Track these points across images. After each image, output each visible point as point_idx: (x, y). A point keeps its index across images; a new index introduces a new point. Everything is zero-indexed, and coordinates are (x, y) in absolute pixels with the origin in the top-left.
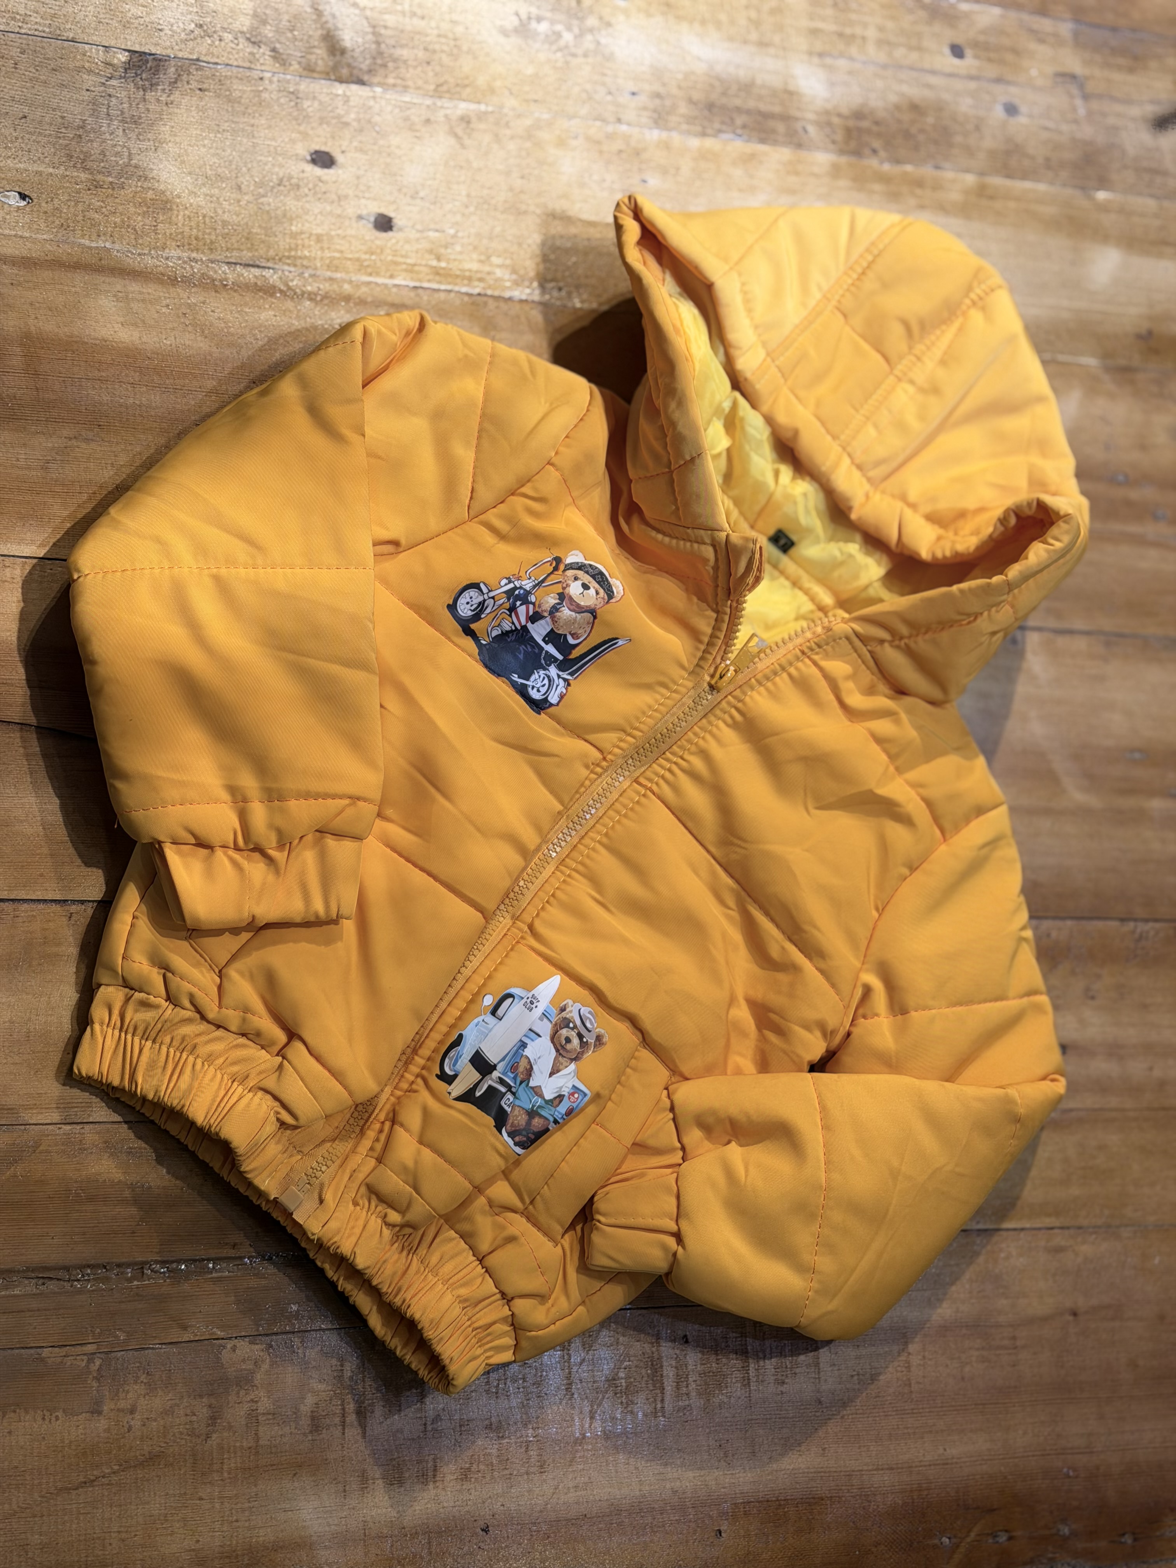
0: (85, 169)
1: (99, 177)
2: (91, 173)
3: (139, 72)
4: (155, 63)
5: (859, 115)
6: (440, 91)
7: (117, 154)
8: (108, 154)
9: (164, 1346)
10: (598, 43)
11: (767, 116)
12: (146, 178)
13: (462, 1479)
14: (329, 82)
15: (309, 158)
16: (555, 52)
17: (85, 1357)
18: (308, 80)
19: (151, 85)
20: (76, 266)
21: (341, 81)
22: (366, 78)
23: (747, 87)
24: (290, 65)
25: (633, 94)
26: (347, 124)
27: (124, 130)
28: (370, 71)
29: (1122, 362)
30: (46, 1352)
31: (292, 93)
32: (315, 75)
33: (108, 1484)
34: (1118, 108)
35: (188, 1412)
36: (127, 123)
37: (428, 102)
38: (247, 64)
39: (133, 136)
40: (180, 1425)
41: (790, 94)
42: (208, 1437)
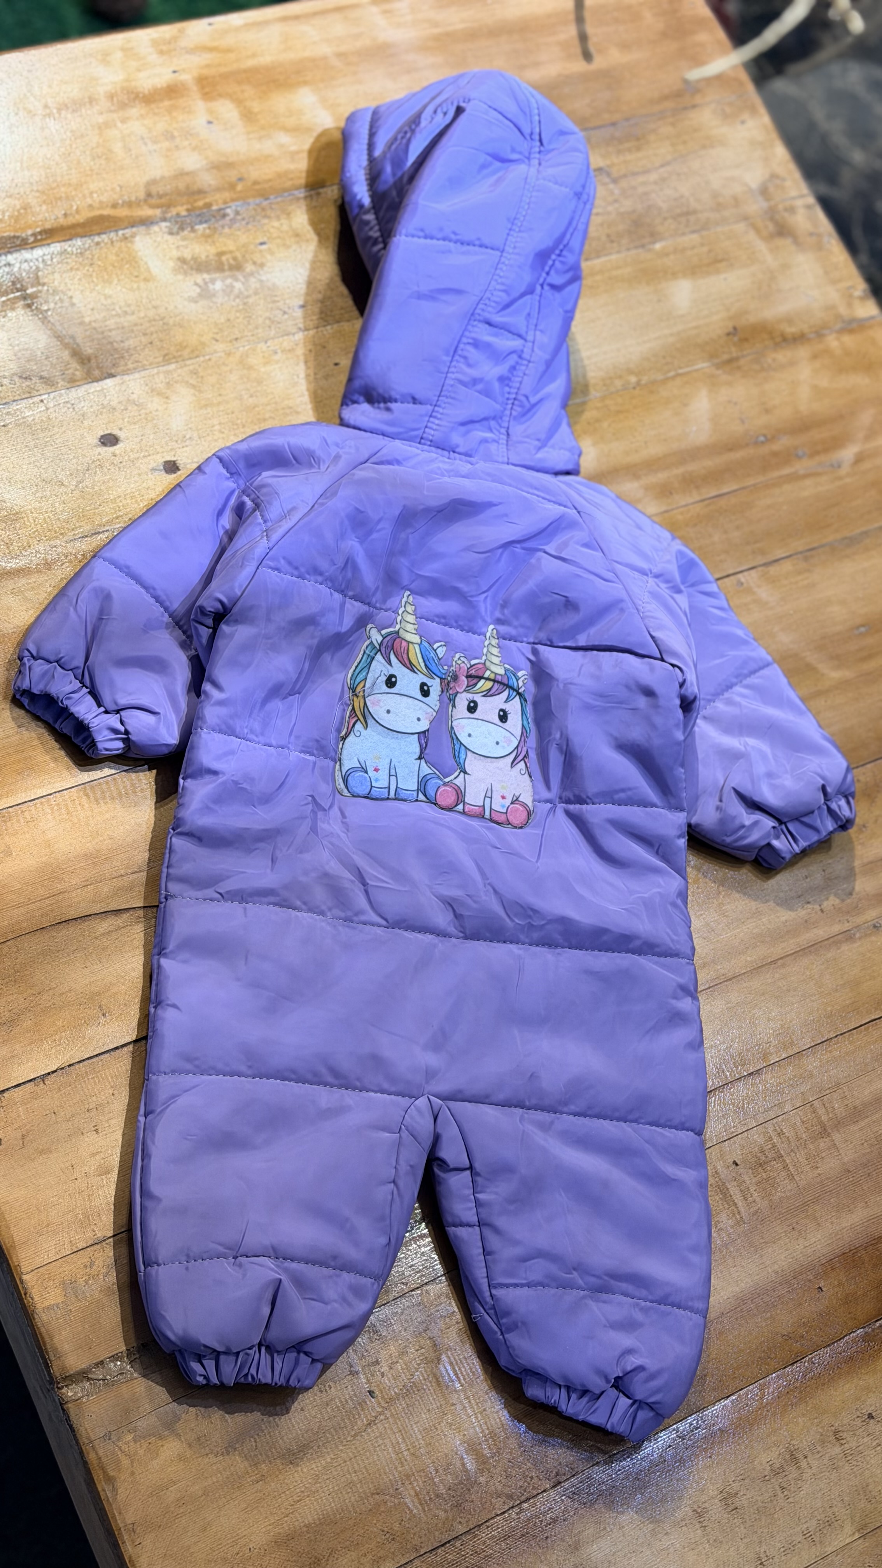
6: (167, 359)
10: (261, 281)
14: (90, 385)
15: (99, 443)
16: (234, 300)
18: (73, 389)
21: (97, 380)
22: (113, 371)
24: (58, 383)
26: (114, 409)
28: (114, 366)
29: (726, 357)
31: (67, 403)
32: (78, 383)
34: (641, 179)
37: (164, 369)
38: (28, 395)
40: (415, 1359)
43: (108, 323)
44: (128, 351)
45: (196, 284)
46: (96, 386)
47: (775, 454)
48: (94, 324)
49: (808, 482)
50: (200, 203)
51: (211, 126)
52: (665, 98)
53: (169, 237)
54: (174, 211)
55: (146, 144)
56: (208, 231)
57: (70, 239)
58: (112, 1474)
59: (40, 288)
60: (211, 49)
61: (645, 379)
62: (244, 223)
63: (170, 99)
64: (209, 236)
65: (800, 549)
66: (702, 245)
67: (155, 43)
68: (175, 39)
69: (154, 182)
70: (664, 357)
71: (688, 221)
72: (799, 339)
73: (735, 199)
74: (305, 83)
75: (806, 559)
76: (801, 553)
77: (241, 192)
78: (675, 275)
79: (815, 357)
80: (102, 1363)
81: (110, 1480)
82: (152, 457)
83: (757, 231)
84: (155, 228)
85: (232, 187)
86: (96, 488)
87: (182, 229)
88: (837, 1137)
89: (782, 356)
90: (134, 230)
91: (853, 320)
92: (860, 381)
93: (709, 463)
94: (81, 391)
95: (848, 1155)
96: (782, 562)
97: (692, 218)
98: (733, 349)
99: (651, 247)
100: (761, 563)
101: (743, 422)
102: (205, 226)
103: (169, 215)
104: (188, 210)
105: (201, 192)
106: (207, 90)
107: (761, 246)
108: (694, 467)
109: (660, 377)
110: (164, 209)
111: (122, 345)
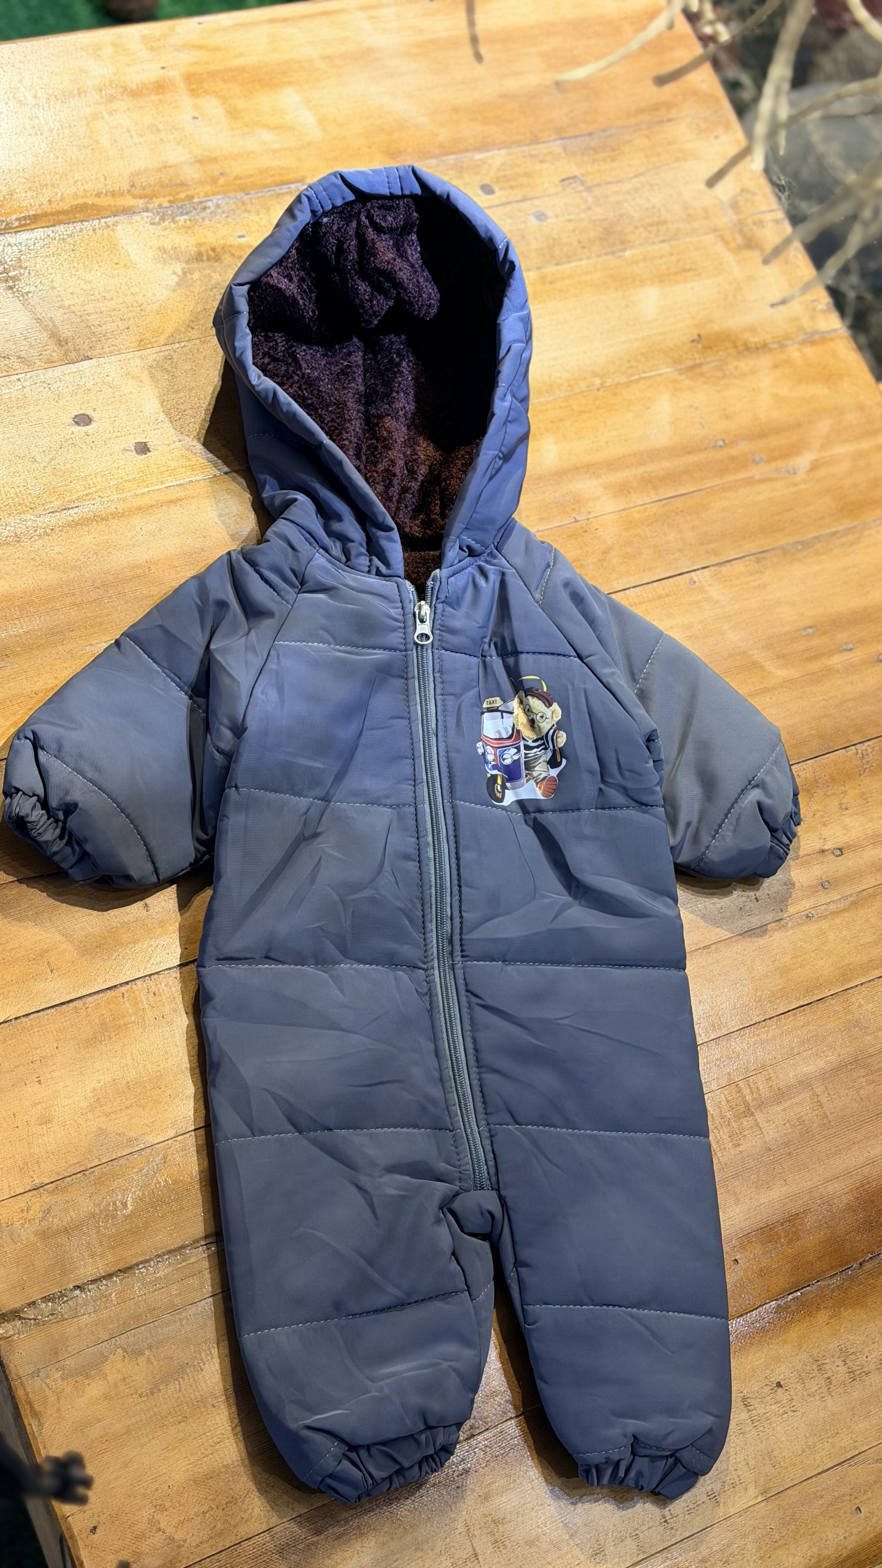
43: (85, 308)
44: (105, 334)
45: (175, 273)
46: (73, 368)
47: (733, 459)
48: (72, 308)
49: (763, 487)
50: (183, 195)
51: (195, 120)
52: (641, 111)
53: (151, 227)
54: (156, 202)
55: (131, 136)
56: (188, 222)
57: (54, 226)
58: (38, 1409)
59: (22, 271)
60: (200, 47)
61: (609, 382)
62: (224, 215)
63: (157, 94)
64: (189, 227)
65: (753, 551)
66: (671, 254)
67: (144, 39)
68: (164, 36)
69: (138, 173)
70: (629, 361)
71: (659, 230)
72: (763, 348)
73: (706, 211)
74: (290, 83)
75: (758, 561)
76: (753, 554)
77: (222, 186)
78: (643, 282)
79: (776, 366)
80: (34, 1303)
81: (36, 1415)
82: (124, 438)
83: (726, 242)
84: (137, 218)
85: (215, 180)
86: (69, 466)
87: (163, 219)
88: (759, 1116)
89: (744, 364)
90: (116, 218)
91: (815, 332)
92: (820, 391)
93: (667, 465)
94: (58, 371)
95: (771, 1133)
96: (734, 562)
97: (663, 228)
98: (697, 356)
99: (622, 254)
100: (714, 563)
101: (703, 427)
102: (186, 217)
103: (151, 206)
104: (170, 201)
105: (182, 184)
106: (194, 86)
107: (729, 258)
108: (651, 468)
109: (623, 379)
110: (146, 200)
111: (100, 328)
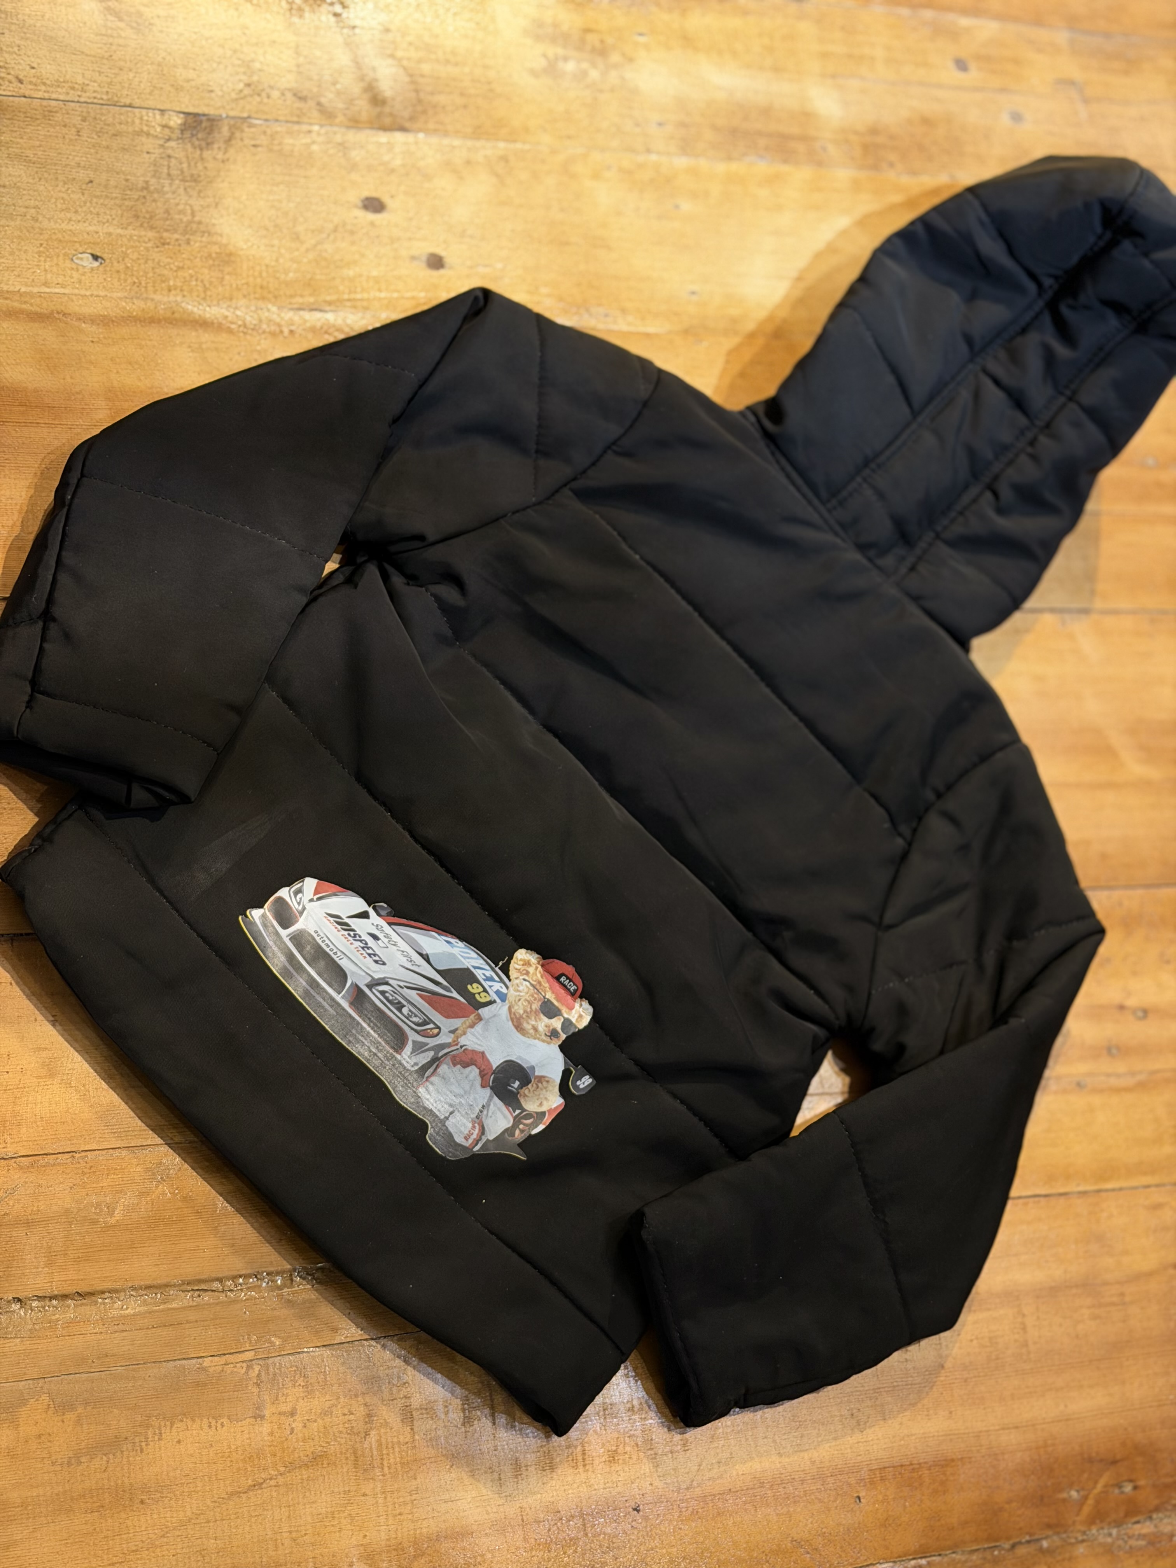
0: (152, 228)
1: (165, 235)
2: (158, 232)
3: (194, 132)
4: (208, 124)
5: (874, 131)
6: (478, 133)
7: (180, 212)
8: (172, 212)
9: (317, 1349)
10: (624, 78)
11: (785, 137)
12: (209, 234)
13: (609, 1461)
14: (373, 132)
15: (360, 204)
16: (583, 90)
17: (244, 1365)
18: (354, 131)
19: (208, 144)
20: (153, 321)
21: (385, 129)
22: (407, 125)
23: (766, 112)
24: (335, 117)
25: (660, 124)
26: (393, 171)
27: (185, 189)
28: (412, 119)
30: (207, 1362)
31: (340, 144)
32: (360, 126)
33: (275, 1486)
34: (1117, 109)
35: (346, 1411)
36: (187, 181)
37: (469, 143)
38: (295, 119)
39: (195, 194)
40: (338, 1424)
41: (807, 116)
42: (367, 1434)
43: (423, 66)
44: (435, 107)
48: (405, 63)
82: (417, 243)
86: (338, 257)
94: (361, 136)
111: (431, 98)
